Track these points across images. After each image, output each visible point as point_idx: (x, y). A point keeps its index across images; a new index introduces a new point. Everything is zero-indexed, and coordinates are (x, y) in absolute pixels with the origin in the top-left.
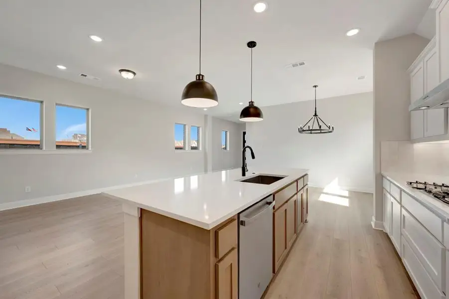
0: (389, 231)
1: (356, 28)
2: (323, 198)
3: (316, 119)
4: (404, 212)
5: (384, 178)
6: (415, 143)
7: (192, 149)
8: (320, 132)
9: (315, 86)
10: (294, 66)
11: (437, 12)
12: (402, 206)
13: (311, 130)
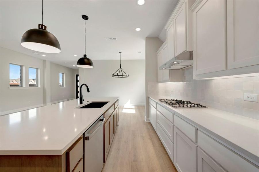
0: (151, 121)
1: (139, 28)
2: (124, 111)
3: (121, 70)
4: (158, 112)
5: (149, 99)
6: (159, 83)
7: (29, 86)
8: (122, 77)
9: (120, 53)
10: (110, 39)
11: (167, 31)
12: (157, 110)
13: (119, 76)
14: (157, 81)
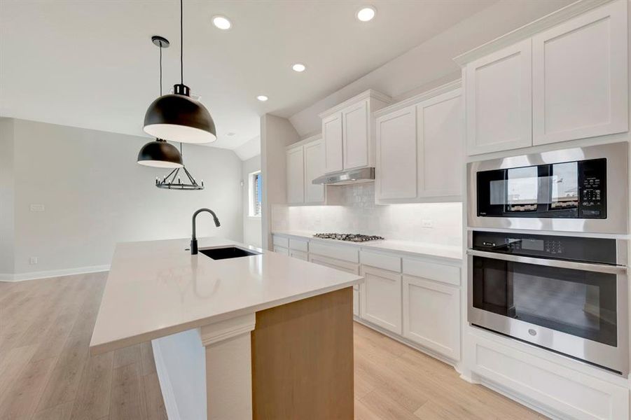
6: (290, 206)
14: (287, 202)
